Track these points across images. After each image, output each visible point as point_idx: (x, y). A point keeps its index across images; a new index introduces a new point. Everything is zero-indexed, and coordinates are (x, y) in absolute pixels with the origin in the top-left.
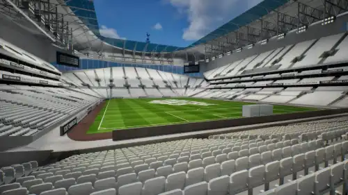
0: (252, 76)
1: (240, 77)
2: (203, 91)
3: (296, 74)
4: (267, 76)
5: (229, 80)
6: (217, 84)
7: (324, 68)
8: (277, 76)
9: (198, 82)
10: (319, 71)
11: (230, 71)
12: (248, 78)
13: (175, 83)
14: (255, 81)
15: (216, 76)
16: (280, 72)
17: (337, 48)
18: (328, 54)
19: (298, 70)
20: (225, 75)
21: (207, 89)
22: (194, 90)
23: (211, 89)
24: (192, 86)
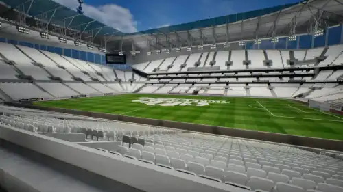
0: (199, 73)
1: (187, 74)
2: (144, 86)
3: (233, 74)
4: (212, 75)
5: (175, 76)
6: (160, 78)
7: (251, 72)
8: (220, 75)
9: (129, 75)
11: (169, 67)
12: (196, 75)
13: (99, 74)
14: (202, 78)
15: (155, 70)
16: (223, 72)
17: (249, 59)
18: (247, 63)
19: (236, 72)
20: (167, 71)
21: (147, 84)
22: (131, 85)
23: (152, 84)
24: (123, 80)
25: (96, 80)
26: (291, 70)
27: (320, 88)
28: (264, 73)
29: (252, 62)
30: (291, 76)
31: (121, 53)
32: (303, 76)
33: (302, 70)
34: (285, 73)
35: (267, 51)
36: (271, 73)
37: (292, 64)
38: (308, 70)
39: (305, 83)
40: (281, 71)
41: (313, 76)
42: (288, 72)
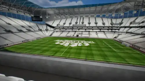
0: (78, 27)
1: (73, 27)
2: (53, 33)
3: (91, 28)
4: (83, 28)
5: (67, 28)
7: (98, 27)
8: (86, 28)
9: (45, 27)
10: (97, 28)
11: (64, 24)
12: (76, 28)
13: (30, 27)
14: (79, 29)
15: (57, 25)
16: (87, 27)
17: (97, 22)
18: (96, 23)
19: (92, 27)
20: (63, 25)
21: (54, 31)
22: (47, 32)
23: (57, 31)
24: (43, 30)
25: (29, 31)
26: (112, 27)
27: (121, 34)
28: (103, 28)
29: (98, 23)
30: (112, 29)
31: (41, 17)
32: (115, 29)
33: (115, 27)
34: (110, 28)
35: (103, 19)
36: (105, 28)
37: (112, 24)
38: (117, 27)
39: (116, 32)
40: (108, 27)
41: (119, 29)
42: (111, 28)
